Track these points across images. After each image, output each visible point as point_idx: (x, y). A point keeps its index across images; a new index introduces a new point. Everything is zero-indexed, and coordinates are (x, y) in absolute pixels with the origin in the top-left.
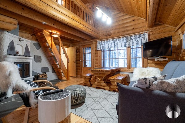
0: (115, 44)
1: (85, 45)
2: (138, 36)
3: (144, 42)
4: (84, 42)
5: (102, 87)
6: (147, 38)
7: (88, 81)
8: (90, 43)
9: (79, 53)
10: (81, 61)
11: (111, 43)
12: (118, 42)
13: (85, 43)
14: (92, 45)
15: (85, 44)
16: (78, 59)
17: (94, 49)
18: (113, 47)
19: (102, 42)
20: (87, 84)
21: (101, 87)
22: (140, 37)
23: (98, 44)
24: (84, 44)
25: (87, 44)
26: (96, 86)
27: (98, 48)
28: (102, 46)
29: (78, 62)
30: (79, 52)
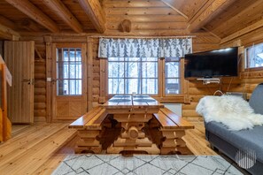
0: (138, 49)
1: (63, 43)
2: (178, 41)
3: (186, 52)
4: (62, 34)
5: (139, 149)
6: (190, 46)
7: (93, 139)
8: (79, 40)
9: (43, 60)
10: (49, 79)
11: (132, 47)
12: (145, 46)
13: (63, 37)
14: (84, 46)
15: (65, 40)
16: (41, 75)
17: (91, 55)
18: (135, 54)
19: (110, 41)
20: (90, 147)
21: (135, 149)
22: (181, 43)
23: (101, 45)
24: (61, 40)
25: (70, 40)
26: (121, 149)
27: (101, 54)
28: (111, 49)
29: (40, 82)
30: (45, 57)
